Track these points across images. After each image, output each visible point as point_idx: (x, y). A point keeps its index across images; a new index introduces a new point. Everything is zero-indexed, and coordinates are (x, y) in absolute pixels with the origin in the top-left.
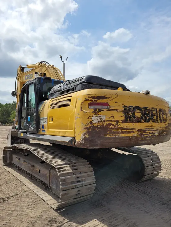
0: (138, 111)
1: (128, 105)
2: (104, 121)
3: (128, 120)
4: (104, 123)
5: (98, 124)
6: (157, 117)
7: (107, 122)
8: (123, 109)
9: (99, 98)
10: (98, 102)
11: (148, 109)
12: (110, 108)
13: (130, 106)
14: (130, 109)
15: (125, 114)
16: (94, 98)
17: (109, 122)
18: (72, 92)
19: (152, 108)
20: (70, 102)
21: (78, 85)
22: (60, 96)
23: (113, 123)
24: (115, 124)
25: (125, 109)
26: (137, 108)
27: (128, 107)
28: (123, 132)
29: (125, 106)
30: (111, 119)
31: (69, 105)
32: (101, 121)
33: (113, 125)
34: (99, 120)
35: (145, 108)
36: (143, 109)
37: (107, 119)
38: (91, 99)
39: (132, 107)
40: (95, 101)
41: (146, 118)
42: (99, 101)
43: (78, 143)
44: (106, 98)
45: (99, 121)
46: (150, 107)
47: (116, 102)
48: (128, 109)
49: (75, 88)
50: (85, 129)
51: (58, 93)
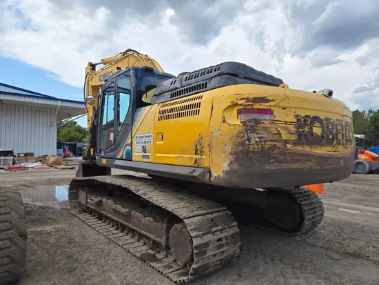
0: (317, 124)
1: (302, 113)
2: (265, 141)
3: (303, 139)
4: (265, 145)
5: (256, 147)
6: (343, 135)
7: (270, 143)
8: (295, 120)
9: (257, 100)
10: (255, 107)
11: (331, 121)
12: (275, 119)
13: (306, 116)
14: (305, 120)
15: (298, 129)
16: (248, 99)
17: (272, 143)
18: (199, 90)
19: (337, 120)
20: (198, 108)
21: (211, 78)
22: (174, 98)
23: (278, 144)
24: (282, 147)
25: (298, 120)
26: (316, 119)
27: (303, 118)
28: (294, 161)
29: (298, 115)
30: (276, 137)
31: (198, 112)
32: (260, 141)
33: (279, 148)
34: (257, 139)
35: (328, 119)
36: (325, 122)
37: (271, 138)
38: (243, 102)
39: (309, 117)
40: (249, 105)
41: (328, 136)
42: (257, 106)
43: (218, 178)
44: (268, 101)
45: (256, 141)
46: (334, 118)
47: (283, 109)
48: (302, 120)
49: (206, 83)
50: (231, 154)
51: (170, 93)
